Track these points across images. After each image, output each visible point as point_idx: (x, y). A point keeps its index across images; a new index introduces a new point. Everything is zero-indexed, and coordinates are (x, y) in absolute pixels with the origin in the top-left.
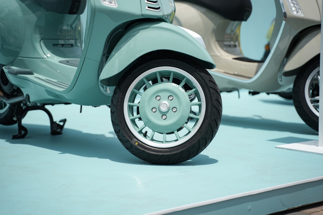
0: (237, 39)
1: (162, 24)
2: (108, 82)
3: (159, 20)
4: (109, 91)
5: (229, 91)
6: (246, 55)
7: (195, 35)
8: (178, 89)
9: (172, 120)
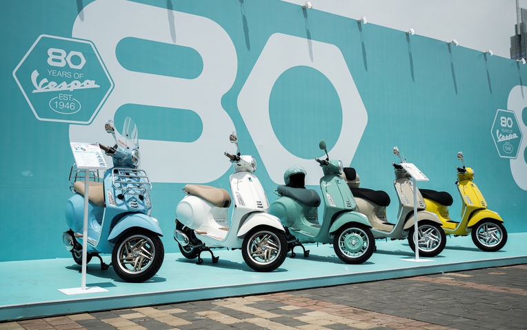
0: (385, 214)
1: (352, 212)
2: (332, 233)
3: (351, 210)
4: (332, 237)
5: (382, 238)
6: (389, 222)
7: (365, 216)
8: (359, 236)
9: (356, 247)
